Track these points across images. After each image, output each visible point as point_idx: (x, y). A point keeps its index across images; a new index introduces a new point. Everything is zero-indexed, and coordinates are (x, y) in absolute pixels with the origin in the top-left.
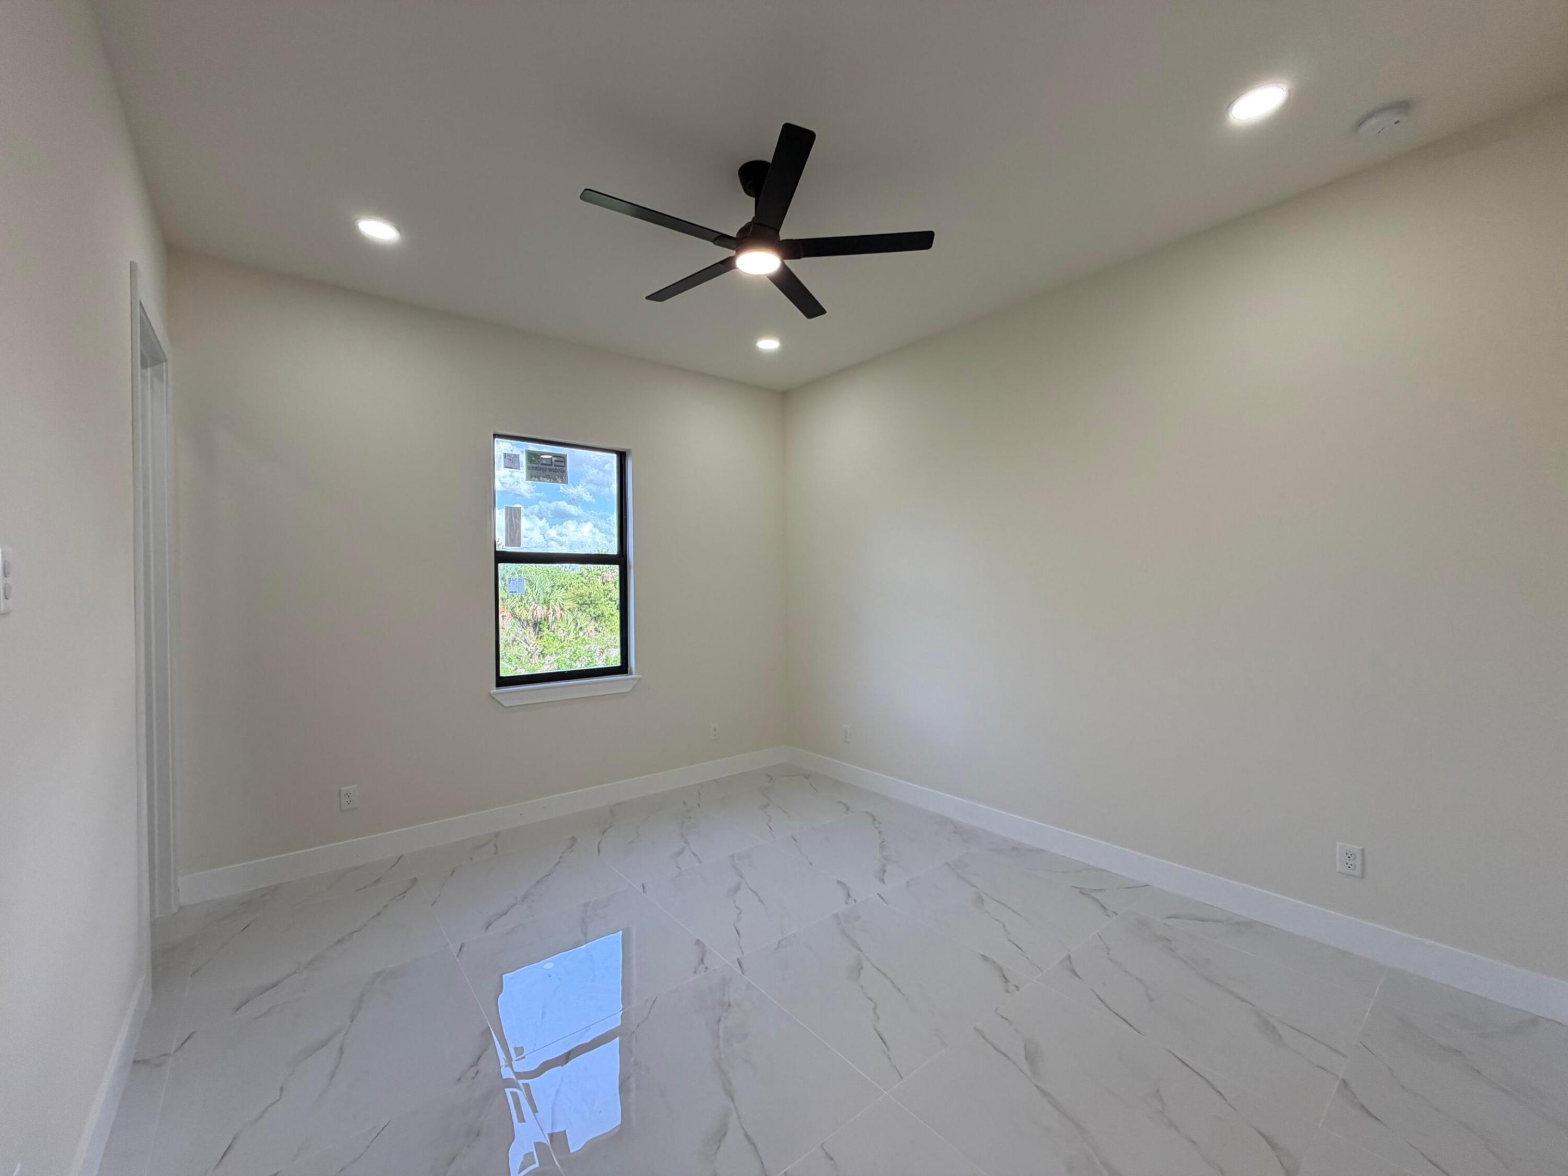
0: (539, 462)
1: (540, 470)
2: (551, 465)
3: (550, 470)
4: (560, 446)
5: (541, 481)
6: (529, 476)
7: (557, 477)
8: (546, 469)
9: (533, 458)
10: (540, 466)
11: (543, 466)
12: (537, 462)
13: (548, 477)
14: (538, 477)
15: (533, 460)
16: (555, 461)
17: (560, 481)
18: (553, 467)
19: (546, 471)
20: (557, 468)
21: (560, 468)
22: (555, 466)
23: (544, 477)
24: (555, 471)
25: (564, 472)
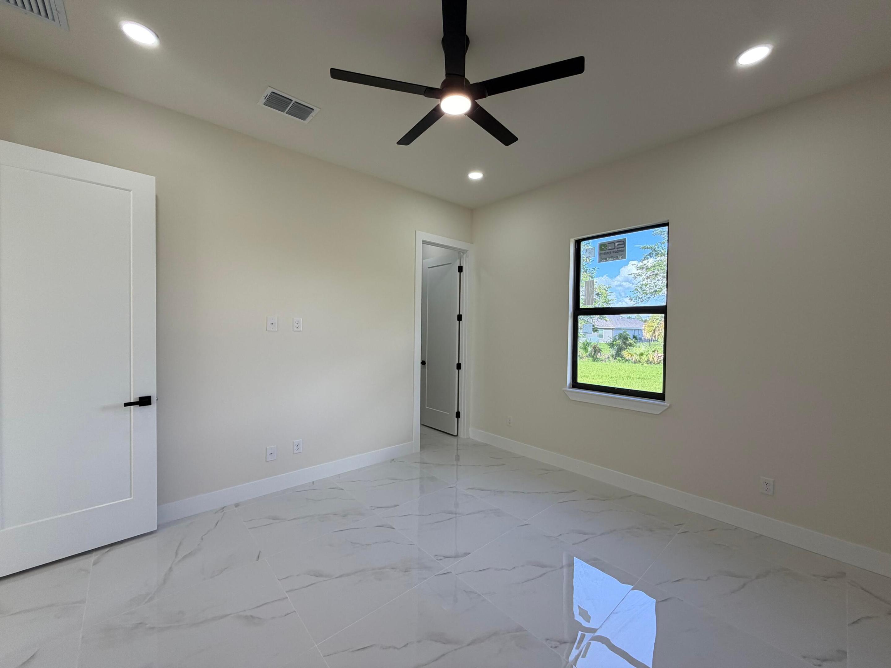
0: (606, 249)
1: (607, 254)
2: (615, 249)
3: (614, 252)
4: (620, 234)
5: (607, 261)
6: (600, 259)
7: (618, 256)
8: (611, 252)
9: (603, 247)
10: (607, 251)
11: (609, 251)
12: (605, 249)
13: (612, 257)
14: (606, 259)
15: (603, 248)
16: (617, 245)
17: (620, 258)
18: (616, 250)
19: (611, 253)
20: (619, 249)
21: (620, 249)
22: (617, 248)
23: (609, 258)
24: (618, 252)
25: (624, 251)
